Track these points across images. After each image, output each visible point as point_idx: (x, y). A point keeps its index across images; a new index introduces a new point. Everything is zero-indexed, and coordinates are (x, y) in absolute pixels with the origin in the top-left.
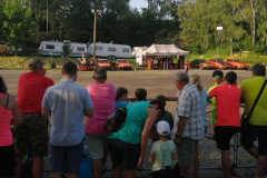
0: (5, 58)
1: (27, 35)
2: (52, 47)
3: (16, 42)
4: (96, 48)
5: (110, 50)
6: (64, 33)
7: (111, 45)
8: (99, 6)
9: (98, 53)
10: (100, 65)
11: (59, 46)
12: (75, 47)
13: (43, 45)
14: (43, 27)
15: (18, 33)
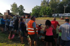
0: (46, 18)
1: (50, 13)
2: (55, 15)
3: (48, 15)
4: (65, 14)
5: (68, 15)
6: (57, 12)
7: (69, 14)
8: (66, 5)
9: (65, 16)
10: (66, 18)
11: (56, 15)
12: (60, 15)
13: (53, 15)
14: (53, 11)
15: (48, 13)
